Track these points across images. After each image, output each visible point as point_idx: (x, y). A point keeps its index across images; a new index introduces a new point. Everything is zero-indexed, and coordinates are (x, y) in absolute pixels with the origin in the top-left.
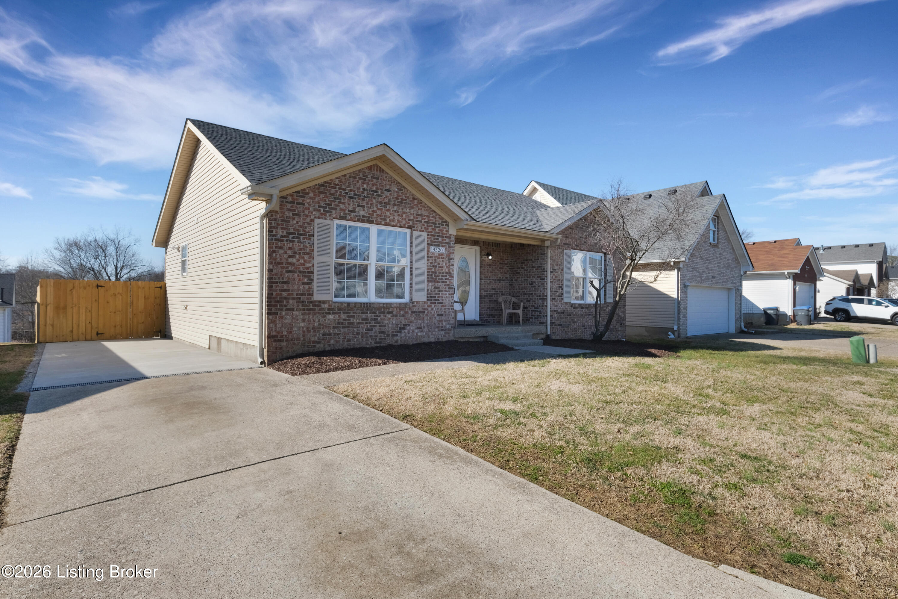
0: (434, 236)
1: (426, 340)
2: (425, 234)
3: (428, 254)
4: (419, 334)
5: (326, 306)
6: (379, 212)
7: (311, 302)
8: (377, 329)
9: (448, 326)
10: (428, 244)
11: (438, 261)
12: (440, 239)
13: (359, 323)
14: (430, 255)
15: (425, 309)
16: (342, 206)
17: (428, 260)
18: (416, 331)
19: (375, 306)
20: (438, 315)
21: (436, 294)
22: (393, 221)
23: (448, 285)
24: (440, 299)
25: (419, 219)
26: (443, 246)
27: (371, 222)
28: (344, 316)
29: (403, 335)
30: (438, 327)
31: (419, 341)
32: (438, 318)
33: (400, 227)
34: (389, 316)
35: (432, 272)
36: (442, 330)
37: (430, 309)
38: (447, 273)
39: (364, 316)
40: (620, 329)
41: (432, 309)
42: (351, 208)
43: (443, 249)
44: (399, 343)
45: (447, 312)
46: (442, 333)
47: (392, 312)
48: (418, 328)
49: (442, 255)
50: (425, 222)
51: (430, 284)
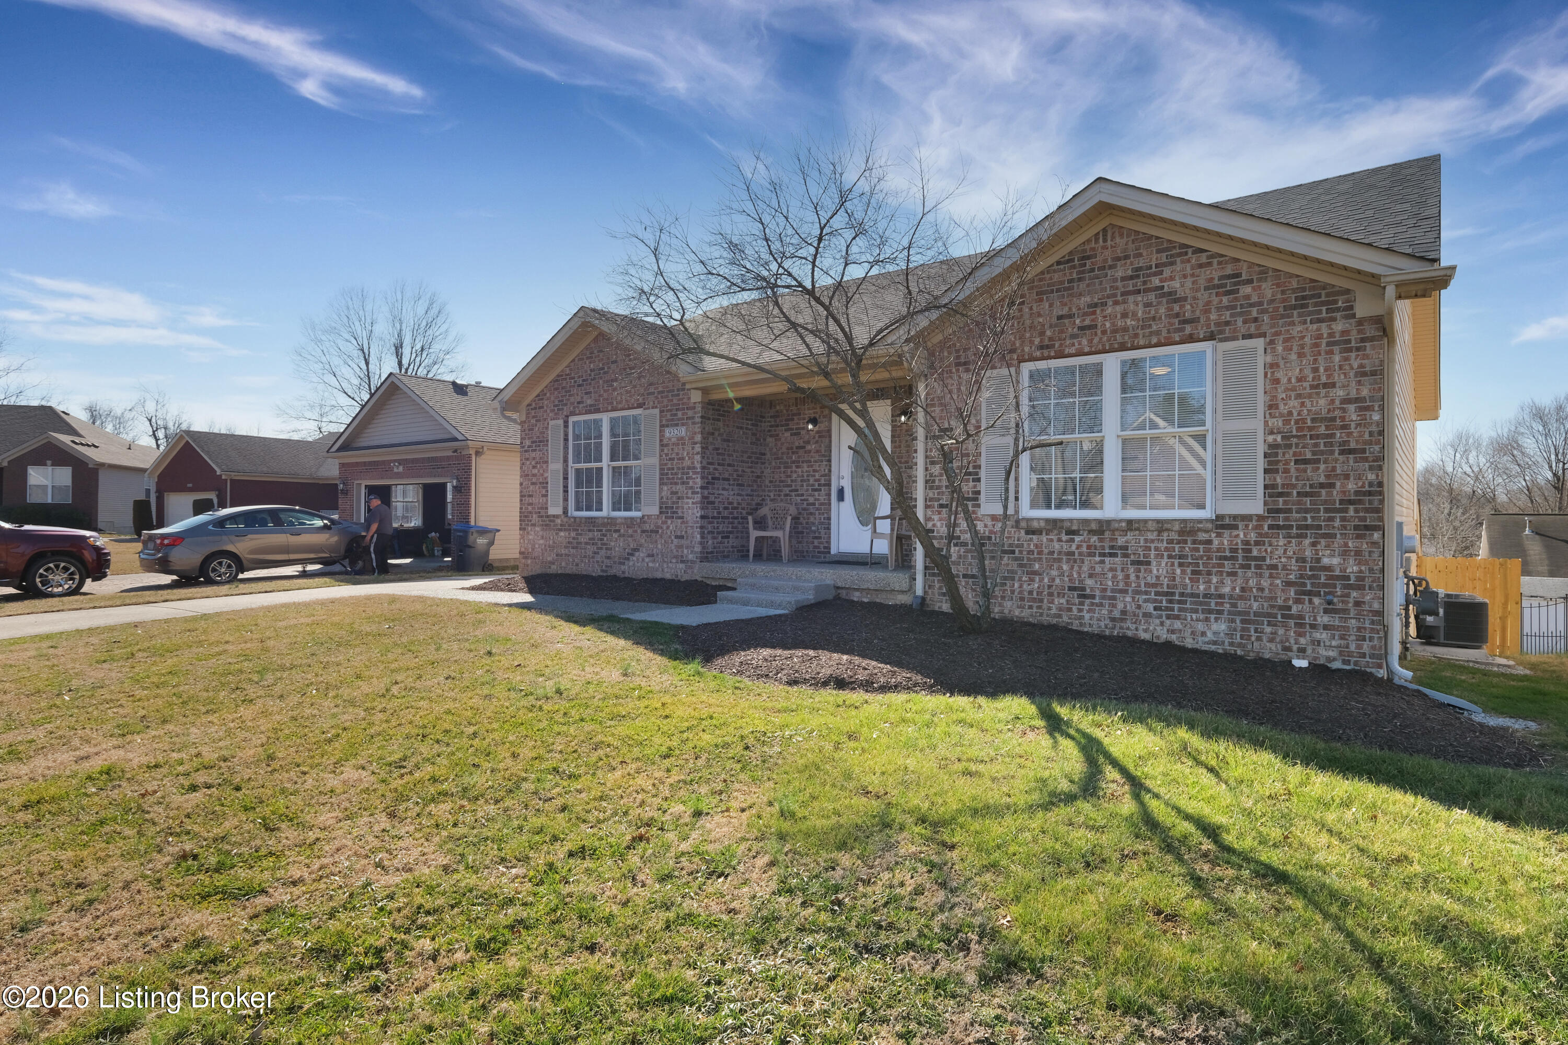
0: (671, 410)
1: (659, 575)
2: (657, 411)
3: (661, 441)
4: (651, 565)
5: (559, 521)
6: (605, 395)
7: (548, 516)
8: (603, 552)
9: (691, 557)
10: (662, 426)
11: (676, 450)
12: (680, 414)
13: (586, 543)
14: (665, 442)
15: (658, 527)
16: (572, 399)
17: (662, 450)
18: (647, 560)
19: (600, 521)
20: (677, 537)
21: (673, 503)
22: (621, 402)
23: (691, 488)
24: (680, 511)
25: (652, 390)
26: (683, 425)
27: (598, 411)
28: (573, 534)
29: (631, 563)
30: (676, 557)
31: (650, 576)
32: (676, 541)
33: (629, 408)
34: (615, 535)
35: (669, 469)
36: (682, 562)
37: (665, 527)
38: (689, 468)
39: (591, 535)
41: (668, 528)
42: (579, 399)
43: (683, 429)
44: (627, 575)
45: (690, 531)
46: (682, 566)
47: (618, 531)
48: (649, 556)
49: (682, 438)
50: (659, 393)
51: (665, 488)
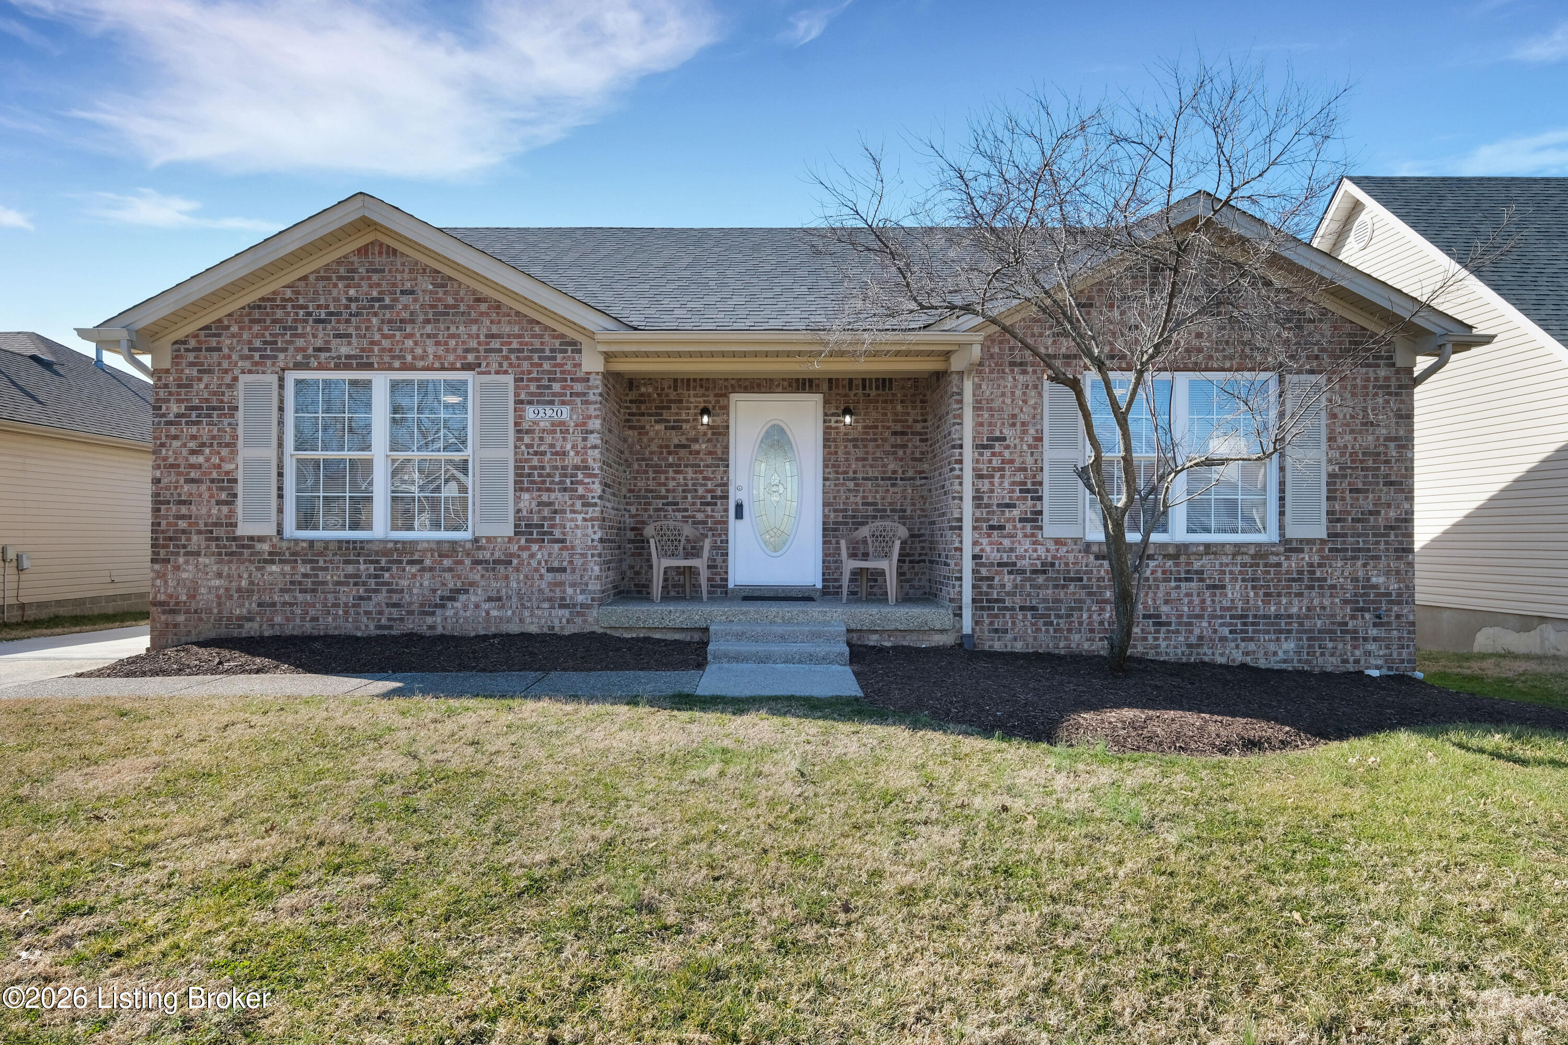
0: (538, 380)
1: (514, 628)
2: (509, 379)
3: (516, 424)
4: (494, 613)
5: (266, 547)
6: (386, 343)
7: (235, 539)
8: (382, 597)
9: (580, 598)
10: (518, 402)
11: (549, 439)
12: (556, 387)
13: (338, 583)
14: (525, 426)
15: (512, 555)
16: (300, 343)
17: (519, 439)
18: (486, 606)
19: (375, 547)
20: (550, 570)
21: (544, 519)
22: (422, 358)
23: (582, 497)
24: (557, 534)
25: (496, 344)
26: (563, 403)
27: (369, 366)
28: (303, 569)
29: (449, 613)
30: (550, 600)
31: (493, 630)
32: (549, 577)
33: (443, 369)
34: (414, 569)
35: (534, 468)
36: (562, 606)
37: (525, 555)
38: (577, 468)
39: (350, 569)
40: (1373, 632)
41: (532, 556)
42: (319, 343)
43: (566, 410)
44: (439, 630)
45: (578, 561)
46: (566, 613)
47: (420, 562)
48: (490, 599)
49: (562, 423)
50: (511, 351)
51: (526, 496)
